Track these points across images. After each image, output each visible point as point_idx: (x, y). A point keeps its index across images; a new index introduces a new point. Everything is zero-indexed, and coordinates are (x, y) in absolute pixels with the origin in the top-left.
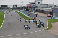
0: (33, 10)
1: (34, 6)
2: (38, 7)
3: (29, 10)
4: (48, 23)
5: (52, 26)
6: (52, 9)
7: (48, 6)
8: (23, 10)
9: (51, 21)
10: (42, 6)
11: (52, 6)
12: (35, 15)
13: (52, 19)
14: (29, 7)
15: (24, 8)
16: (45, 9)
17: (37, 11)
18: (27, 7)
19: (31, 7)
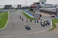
0: (37, 10)
1: (38, 6)
2: (42, 7)
3: (33, 10)
4: (52, 23)
5: (56, 26)
6: (56, 9)
7: (52, 6)
8: (27, 10)
9: (55, 21)
10: (46, 6)
11: (56, 6)
12: (39, 15)
13: (56, 19)
14: (33, 7)
15: (28, 8)
16: (49, 9)
17: (41, 11)
18: (31, 7)
19: (35, 7)
